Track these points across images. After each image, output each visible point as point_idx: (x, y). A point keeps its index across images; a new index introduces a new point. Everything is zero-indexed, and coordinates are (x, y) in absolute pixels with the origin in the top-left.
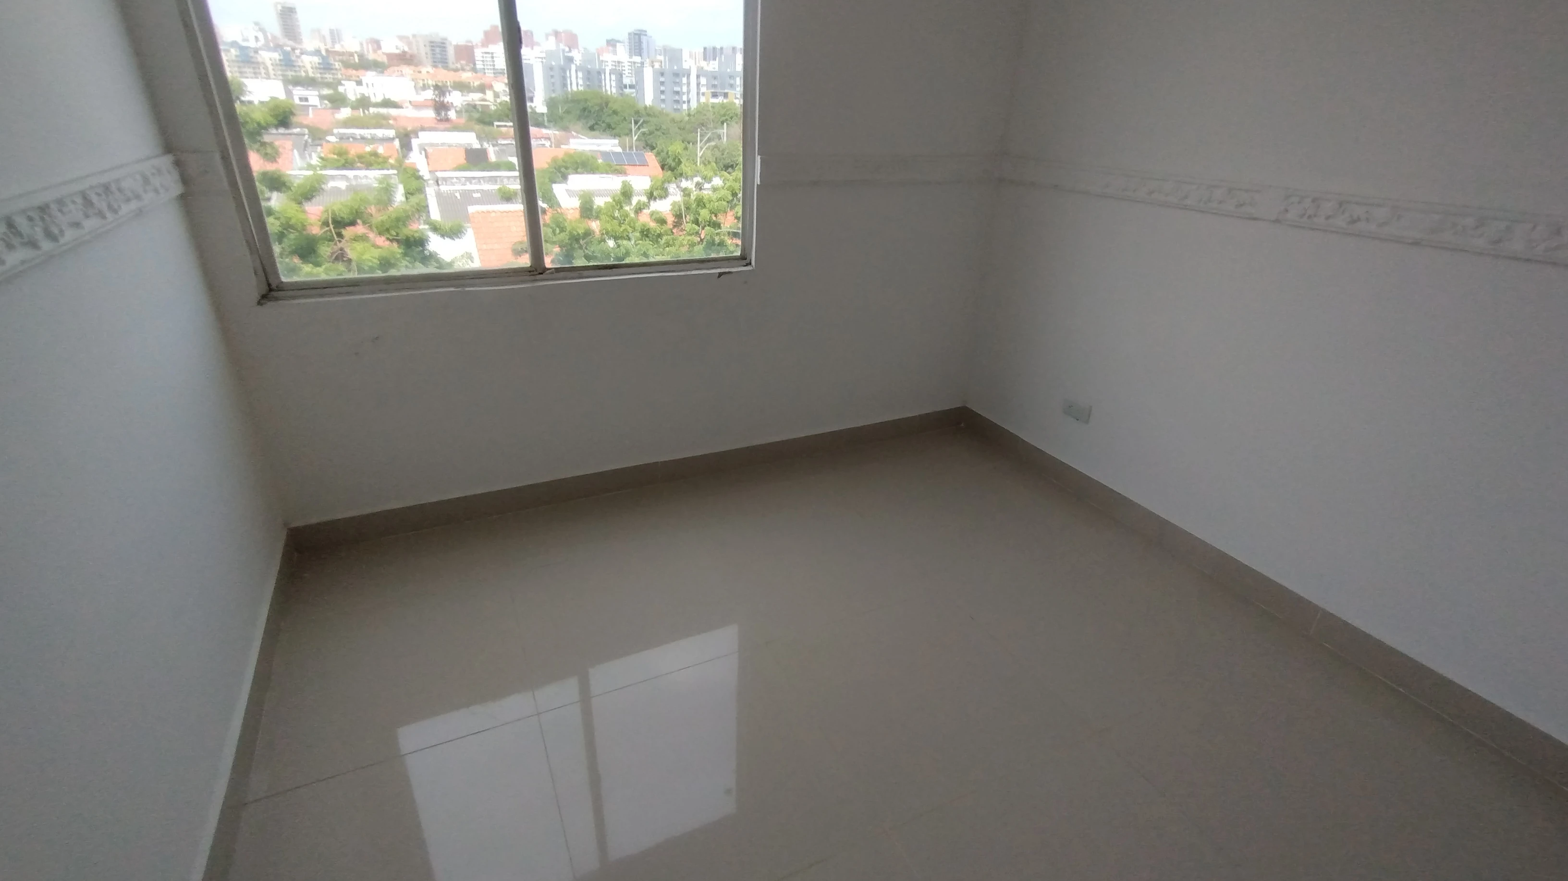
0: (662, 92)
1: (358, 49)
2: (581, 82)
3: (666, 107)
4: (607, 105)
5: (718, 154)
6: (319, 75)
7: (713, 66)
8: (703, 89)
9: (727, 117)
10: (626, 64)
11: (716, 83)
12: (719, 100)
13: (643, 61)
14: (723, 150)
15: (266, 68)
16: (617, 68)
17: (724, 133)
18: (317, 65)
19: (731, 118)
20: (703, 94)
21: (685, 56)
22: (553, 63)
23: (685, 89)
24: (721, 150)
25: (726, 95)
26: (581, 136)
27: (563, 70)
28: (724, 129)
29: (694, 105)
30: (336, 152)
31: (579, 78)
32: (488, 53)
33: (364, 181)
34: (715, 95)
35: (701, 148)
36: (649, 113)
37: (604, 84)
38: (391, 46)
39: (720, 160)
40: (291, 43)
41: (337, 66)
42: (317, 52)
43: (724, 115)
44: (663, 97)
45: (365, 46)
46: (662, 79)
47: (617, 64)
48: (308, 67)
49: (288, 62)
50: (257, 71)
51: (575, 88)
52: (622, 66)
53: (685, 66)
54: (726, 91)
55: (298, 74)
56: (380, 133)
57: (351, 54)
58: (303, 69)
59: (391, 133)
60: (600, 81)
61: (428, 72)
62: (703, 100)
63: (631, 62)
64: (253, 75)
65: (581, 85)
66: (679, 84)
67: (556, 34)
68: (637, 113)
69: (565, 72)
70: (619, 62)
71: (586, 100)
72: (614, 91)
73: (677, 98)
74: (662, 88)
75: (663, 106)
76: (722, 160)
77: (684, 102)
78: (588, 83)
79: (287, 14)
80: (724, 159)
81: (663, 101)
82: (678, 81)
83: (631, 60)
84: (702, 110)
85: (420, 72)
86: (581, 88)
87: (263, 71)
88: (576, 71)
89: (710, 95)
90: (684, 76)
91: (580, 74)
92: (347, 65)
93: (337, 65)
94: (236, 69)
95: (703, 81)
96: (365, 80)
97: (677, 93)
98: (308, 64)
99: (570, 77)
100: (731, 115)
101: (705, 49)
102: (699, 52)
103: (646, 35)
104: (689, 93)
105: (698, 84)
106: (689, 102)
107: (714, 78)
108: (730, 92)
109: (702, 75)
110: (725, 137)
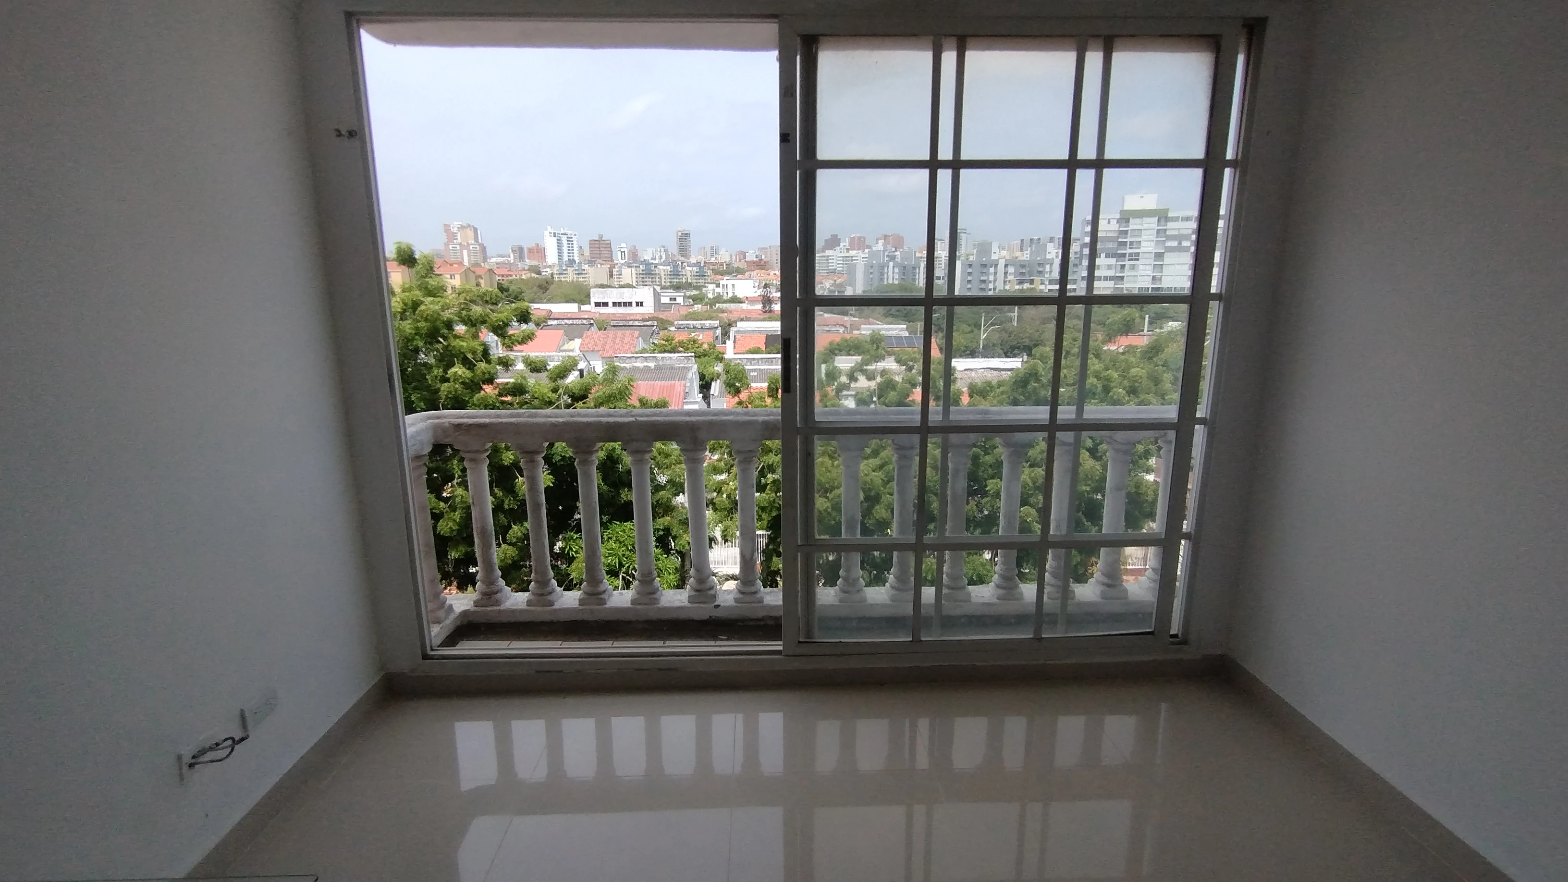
0: (970, 274)
1: (727, 260)
2: (896, 276)
5: (1005, 335)
6: (695, 281)
7: (1026, 255)
8: (1010, 278)
10: (943, 258)
11: (1024, 271)
12: (1026, 286)
14: (1011, 333)
15: (660, 278)
17: (1014, 316)
18: (695, 274)
20: (1010, 282)
21: (995, 248)
22: (874, 262)
23: (991, 278)
24: (1009, 332)
25: (1032, 282)
26: (878, 322)
29: (999, 290)
30: (665, 338)
31: (895, 273)
32: (825, 256)
33: (668, 362)
34: (1021, 282)
37: (917, 277)
38: (751, 257)
39: (1006, 342)
40: (682, 259)
41: (709, 274)
42: (698, 264)
44: (969, 286)
45: (734, 258)
46: (970, 270)
48: (689, 274)
49: (675, 273)
50: (654, 280)
51: (891, 282)
53: (994, 257)
54: (1032, 278)
55: (681, 280)
56: (708, 323)
57: (722, 264)
58: (685, 277)
59: (716, 323)
60: (914, 275)
61: (775, 274)
62: (1008, 287)
64: (651, 283)
65: (896, 279)
66: (987, 274)
67: (885, 237)
69: (883, 269)
73: (983, 286)
74: (969, 278)
77: (990, 282)
78: (903, 277)
79: (684, 238)
82: (985, 271)
85: (769, 275)
86: (896, 282)
87: (657, 280)
88: (894, 267)
89: (1016, 283)
90: (992, 267)
91: (896, 270)
92: (716, 272)
93: (709, 272)
94: (641, 279)
95: (1011, 270)
96: (722, 282)
97: (984, 281)
98: (689, 273)
99: (888, 272)
101: (1022, 240)
102: (1015, 242)
103: (965, 233)
104: (995, 281)
105: (1006, 273)
106: (995, 289)
107: (1023, 266)
108: (1037, 279)
109: (1011, 265)
110: (1016, 319)
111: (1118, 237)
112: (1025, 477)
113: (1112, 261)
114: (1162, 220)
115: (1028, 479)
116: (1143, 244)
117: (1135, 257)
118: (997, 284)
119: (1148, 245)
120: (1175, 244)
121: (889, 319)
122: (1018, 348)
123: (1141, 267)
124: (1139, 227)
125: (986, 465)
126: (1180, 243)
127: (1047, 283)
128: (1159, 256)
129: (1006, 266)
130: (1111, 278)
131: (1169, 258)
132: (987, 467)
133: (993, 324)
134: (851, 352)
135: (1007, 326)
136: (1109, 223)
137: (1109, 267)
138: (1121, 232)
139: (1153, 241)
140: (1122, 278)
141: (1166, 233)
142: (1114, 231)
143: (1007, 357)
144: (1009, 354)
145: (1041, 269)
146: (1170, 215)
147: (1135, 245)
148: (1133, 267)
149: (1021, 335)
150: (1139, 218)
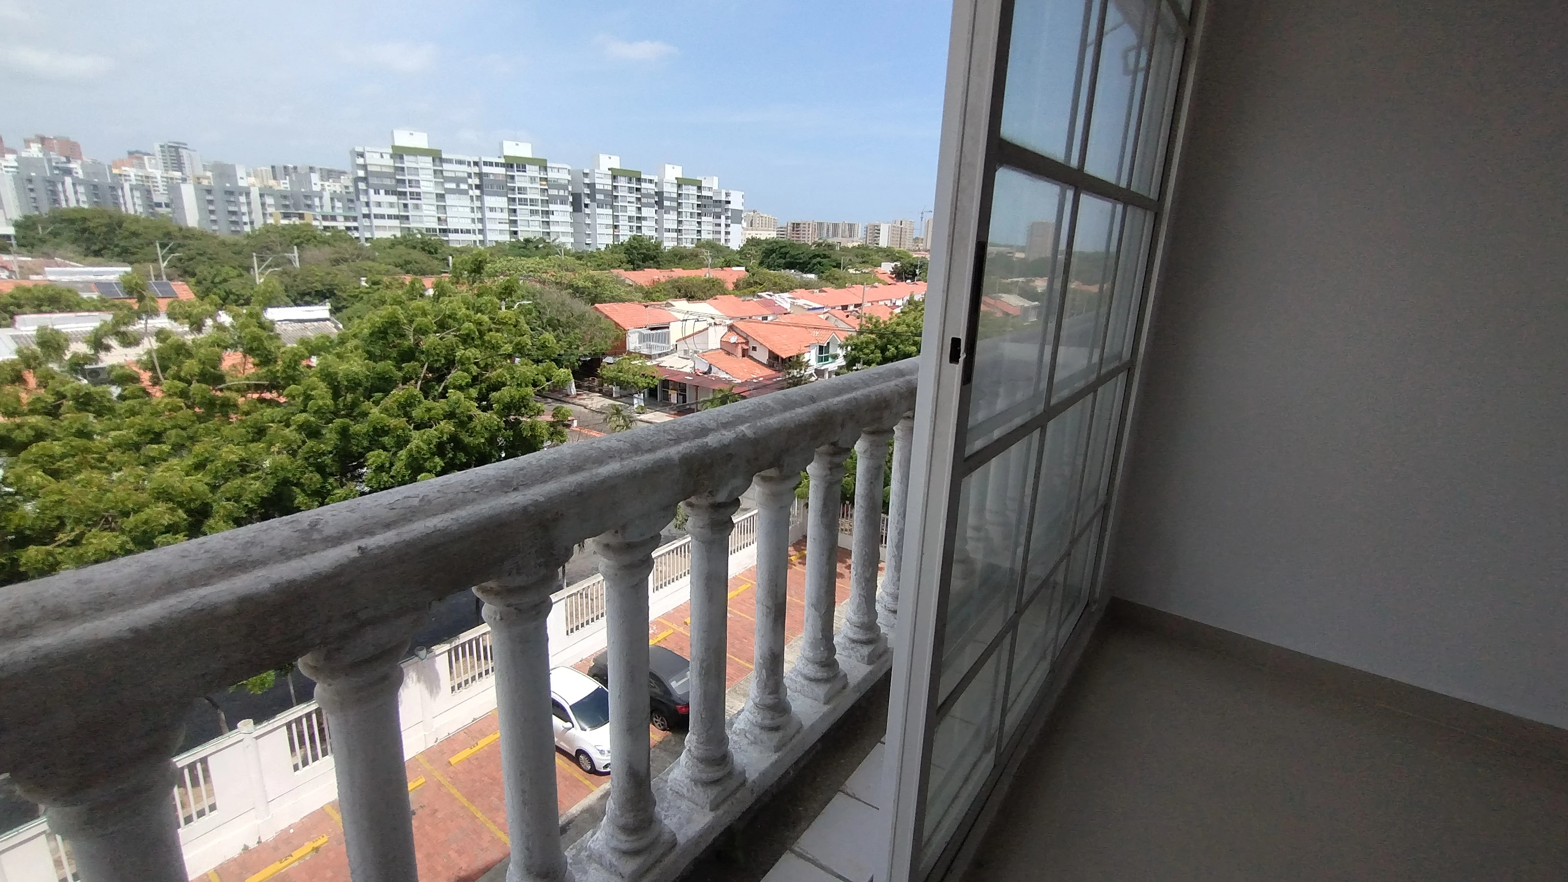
0: (212, 212)
3: (222, 230)
4: (120, 227)
5: (287, 280)
7: (284, 185)
8: (270, 210)
9: (302, 240)
10: (159, 179)
11: (287, 203)
12: (296, 221)
13: (184, 176)
14: (297, 275)
16: (146, 184)
17: (295, 257)
19: (309, 240)
20: (271, 215)
21: (240, 172)
22: (33, 174)
23: (244, 209)
24: (292, 275)
25: (301, 216)
26: (78, 265)
27: (52, 183)
28: (293, 253)
29: (259, 224)
31: (79, 194)
34: (286, 216)
35: (261, 274)
36: (188, 234)
37: (122, 202)
39: (292, 287)
43: (298, 237)
44: (213, 217)
46: (209, 198)
47: (144, 179)
51: (73, 204)
52: (153, 182)
53: (242, 183)
54: (301, 212)
60: (116, 198)
62: (270, 221)
63: (167, 178)
65: (84, 202)
66: (236, 203)
67: (42, 140)
68: (168, 235)
69: (55, 187)
70: (147, 177)
71: (84, 219)
72: (140, 209)
73: (234, 218)
74: (211, 207)
75: (215, 227)
76: (295, 288)
77: (243, 214)
78: (95, 200)
80: (297, 286)
81: (214, 222)
82: (232, 199)
83: (165, 175)
84: (268, 230)
86: (85, 206)
88: (73, 185)
89: (280, 216)
90: (241, 194)
91: (80, 190)
95: (269, 200)
97: (234, 213)
99: (65, 191)
100: (307, 238)
101: (273, 167)
102: (263, 168)
103: (186, 148)
104: (250, 213)
105: (263, 205)
106: (252, 223)
107: (285, 197)
108: (307, 213)
109: (268, 195)
110: (297, 260)
111: (395, 174)
112: (416, 441)
113: (393, 199)
114: (437, 162)
115: (421, 443)
116: (422, 183)
117: (417, 196)
118: (253, 216)
119: (428, 185)
120: (453, 186)
121: (91, 259)
122: (309, 294)
123: (424, 207)
124: (414, 165)
125: (358, 435)
126: (458, 186)
127: (320, 218)
128: (441, 197)
129: (261, 195)
130: (397, 217)
131: (450, 200)
132: (360, 438)
133: (268, 267)
134: (44, 308)
135: (288, 267)
136: (382, 157)
137: (391, 205)
138: (396, 168)
139: (432, 181)
140: (407, 218)
141: (442, 174)
142: (390, 166)
143: (297, 305)
144: (299, 302)
145: (309, 202)
146: (444, 156)
147: (414, 184)
148: (417, 207)
149: (309, 278)
150: (413, 155)
